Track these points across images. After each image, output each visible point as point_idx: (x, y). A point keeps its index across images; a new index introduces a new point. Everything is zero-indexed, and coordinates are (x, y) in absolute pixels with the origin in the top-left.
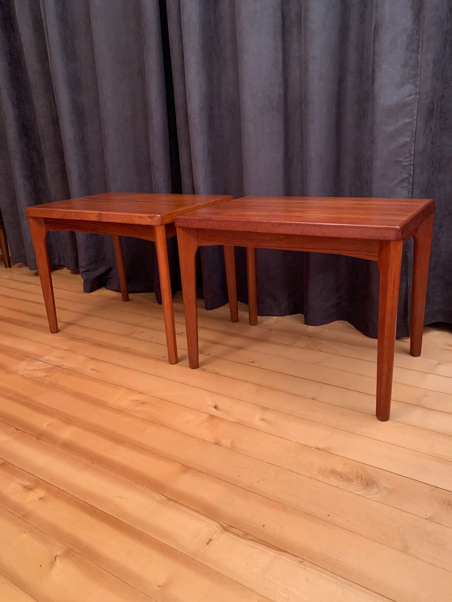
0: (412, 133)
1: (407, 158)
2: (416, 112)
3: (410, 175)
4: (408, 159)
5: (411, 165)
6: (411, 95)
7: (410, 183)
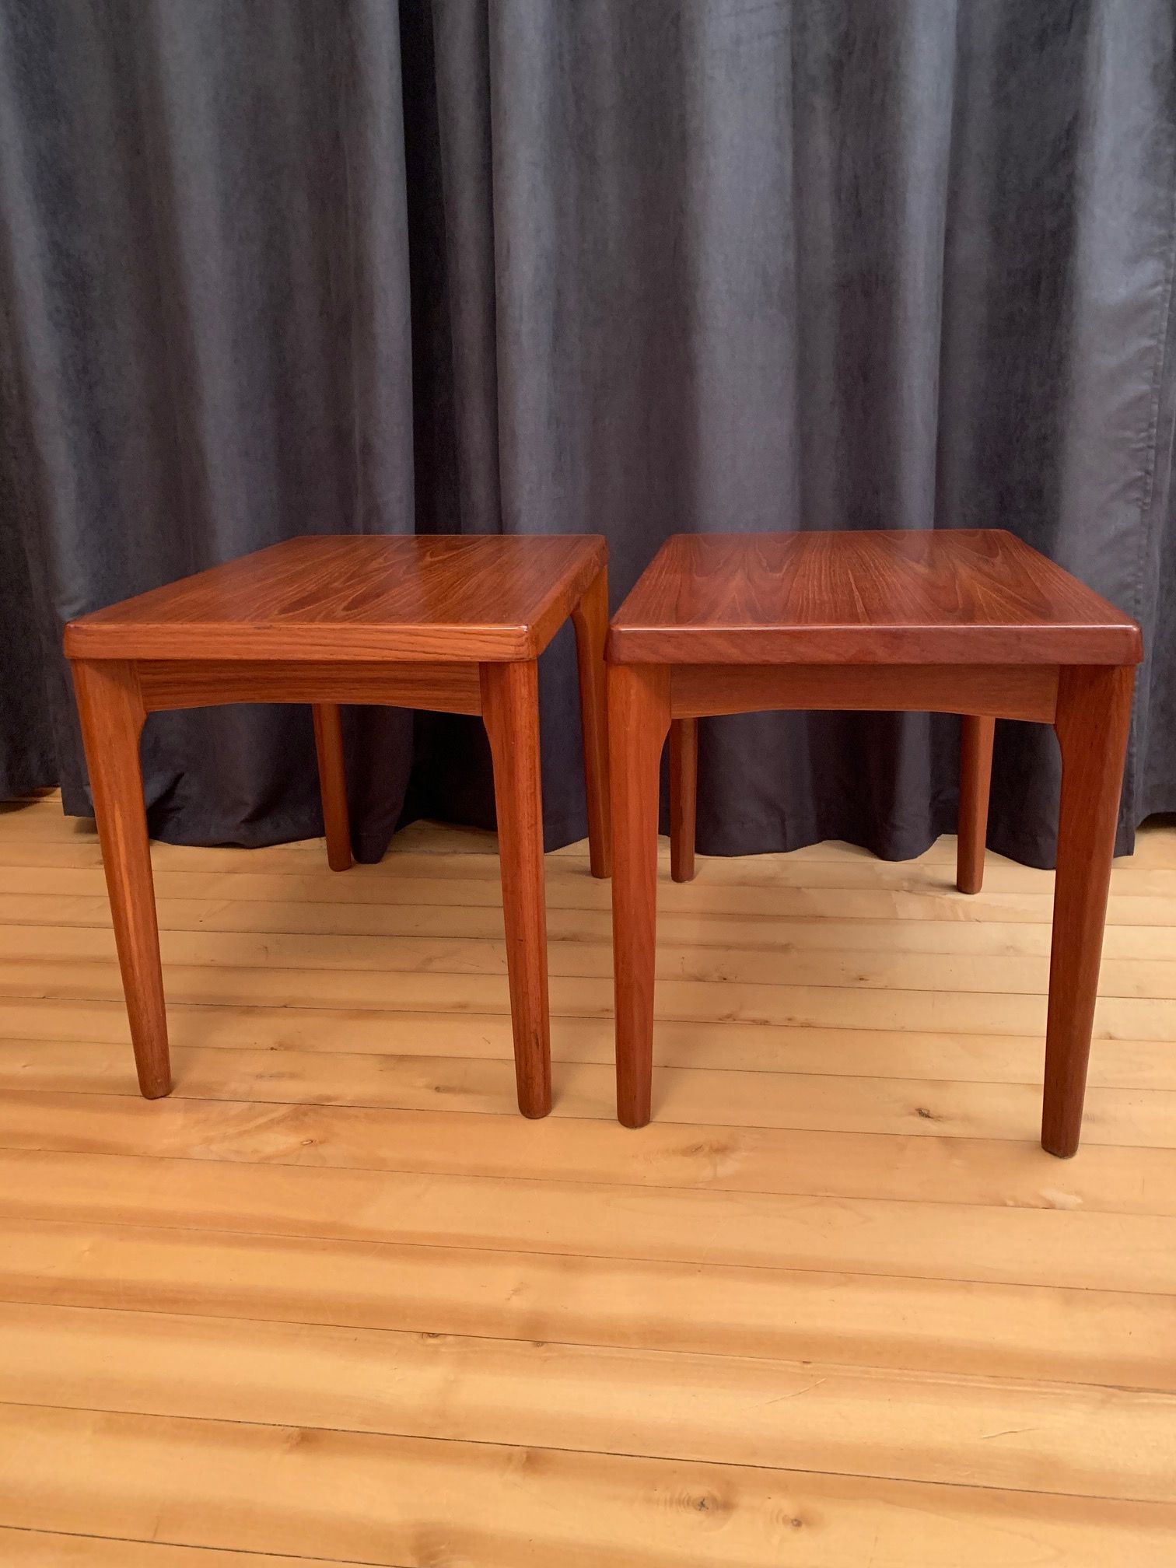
0: (1155, 374)
1: (1141, 431)
2: (1165, 324)
3: (1147, 472)
4: (1143, 435)
5: (1150, 447)
6: (1156, 284)
7: (1146, 492)
